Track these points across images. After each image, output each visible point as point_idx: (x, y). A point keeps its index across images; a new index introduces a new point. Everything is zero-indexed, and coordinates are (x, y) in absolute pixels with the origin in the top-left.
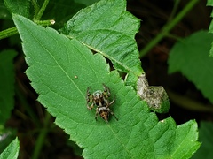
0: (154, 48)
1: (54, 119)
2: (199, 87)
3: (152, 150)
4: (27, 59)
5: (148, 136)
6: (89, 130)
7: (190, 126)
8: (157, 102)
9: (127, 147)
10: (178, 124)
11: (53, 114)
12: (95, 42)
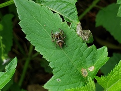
0: (88, 13)
1: (34, 47)
2: (112, 34)
3: (85, 62)
4: (19, 17)
5: (82, 55)
6: (52, 53)
7: (104, 49)
8: (87, 37)
9: (72, 61)
10: (97, 49)
11: (34, 45)
12: (55, 7)
